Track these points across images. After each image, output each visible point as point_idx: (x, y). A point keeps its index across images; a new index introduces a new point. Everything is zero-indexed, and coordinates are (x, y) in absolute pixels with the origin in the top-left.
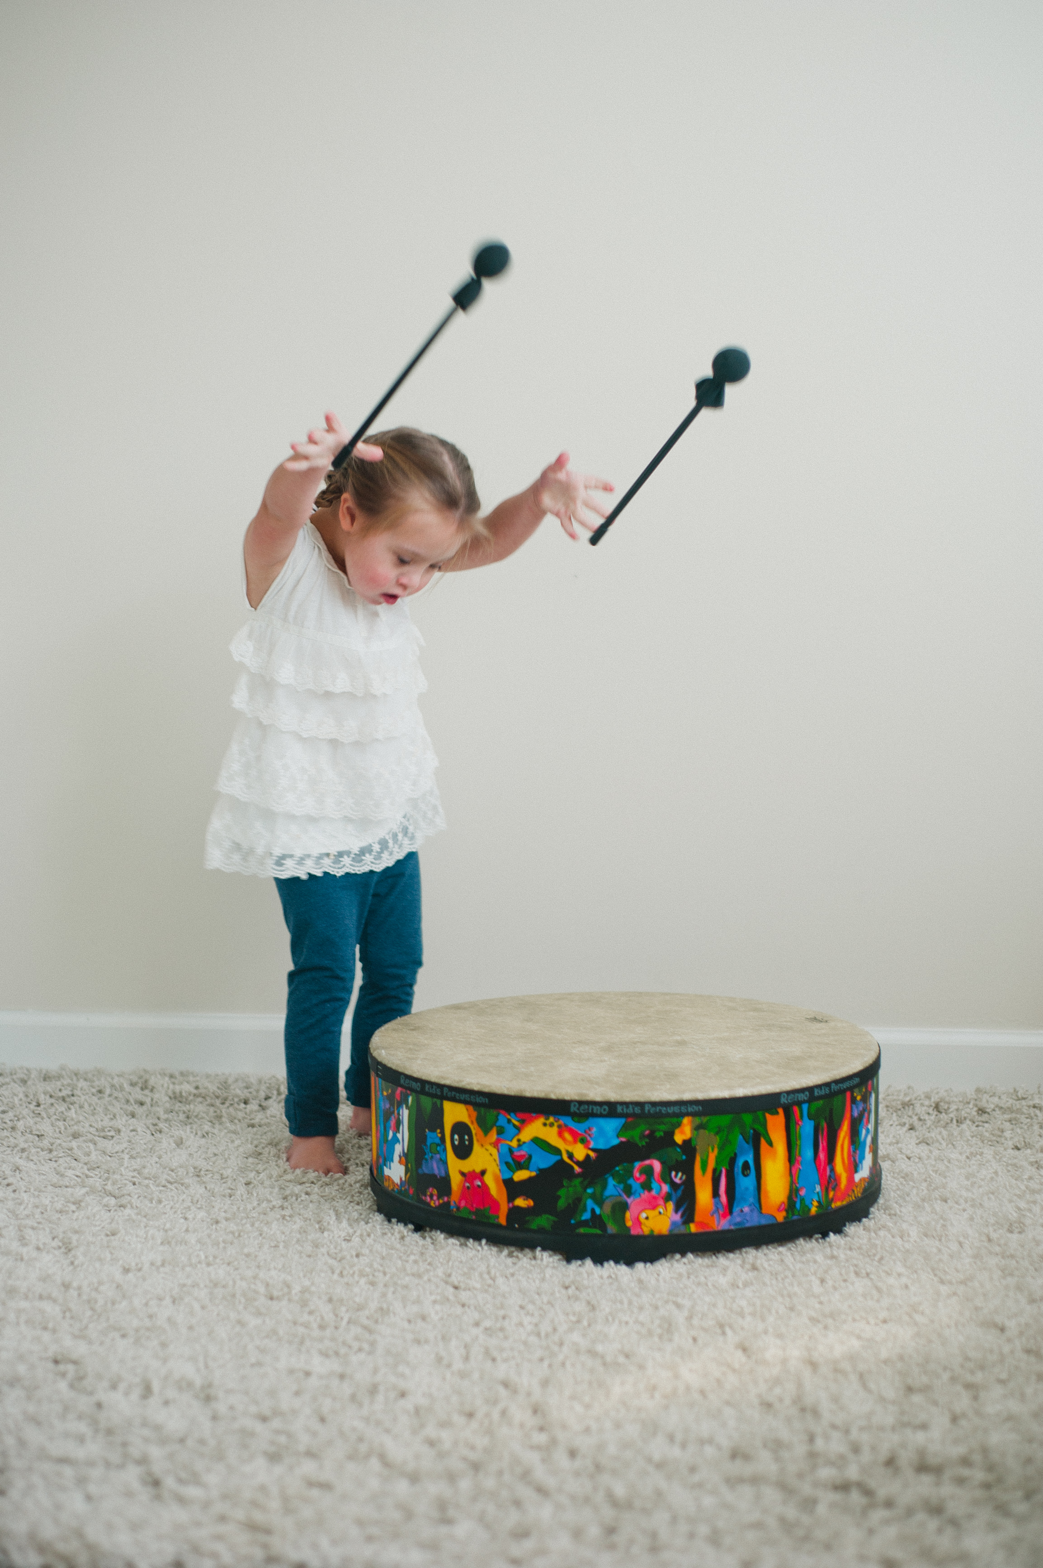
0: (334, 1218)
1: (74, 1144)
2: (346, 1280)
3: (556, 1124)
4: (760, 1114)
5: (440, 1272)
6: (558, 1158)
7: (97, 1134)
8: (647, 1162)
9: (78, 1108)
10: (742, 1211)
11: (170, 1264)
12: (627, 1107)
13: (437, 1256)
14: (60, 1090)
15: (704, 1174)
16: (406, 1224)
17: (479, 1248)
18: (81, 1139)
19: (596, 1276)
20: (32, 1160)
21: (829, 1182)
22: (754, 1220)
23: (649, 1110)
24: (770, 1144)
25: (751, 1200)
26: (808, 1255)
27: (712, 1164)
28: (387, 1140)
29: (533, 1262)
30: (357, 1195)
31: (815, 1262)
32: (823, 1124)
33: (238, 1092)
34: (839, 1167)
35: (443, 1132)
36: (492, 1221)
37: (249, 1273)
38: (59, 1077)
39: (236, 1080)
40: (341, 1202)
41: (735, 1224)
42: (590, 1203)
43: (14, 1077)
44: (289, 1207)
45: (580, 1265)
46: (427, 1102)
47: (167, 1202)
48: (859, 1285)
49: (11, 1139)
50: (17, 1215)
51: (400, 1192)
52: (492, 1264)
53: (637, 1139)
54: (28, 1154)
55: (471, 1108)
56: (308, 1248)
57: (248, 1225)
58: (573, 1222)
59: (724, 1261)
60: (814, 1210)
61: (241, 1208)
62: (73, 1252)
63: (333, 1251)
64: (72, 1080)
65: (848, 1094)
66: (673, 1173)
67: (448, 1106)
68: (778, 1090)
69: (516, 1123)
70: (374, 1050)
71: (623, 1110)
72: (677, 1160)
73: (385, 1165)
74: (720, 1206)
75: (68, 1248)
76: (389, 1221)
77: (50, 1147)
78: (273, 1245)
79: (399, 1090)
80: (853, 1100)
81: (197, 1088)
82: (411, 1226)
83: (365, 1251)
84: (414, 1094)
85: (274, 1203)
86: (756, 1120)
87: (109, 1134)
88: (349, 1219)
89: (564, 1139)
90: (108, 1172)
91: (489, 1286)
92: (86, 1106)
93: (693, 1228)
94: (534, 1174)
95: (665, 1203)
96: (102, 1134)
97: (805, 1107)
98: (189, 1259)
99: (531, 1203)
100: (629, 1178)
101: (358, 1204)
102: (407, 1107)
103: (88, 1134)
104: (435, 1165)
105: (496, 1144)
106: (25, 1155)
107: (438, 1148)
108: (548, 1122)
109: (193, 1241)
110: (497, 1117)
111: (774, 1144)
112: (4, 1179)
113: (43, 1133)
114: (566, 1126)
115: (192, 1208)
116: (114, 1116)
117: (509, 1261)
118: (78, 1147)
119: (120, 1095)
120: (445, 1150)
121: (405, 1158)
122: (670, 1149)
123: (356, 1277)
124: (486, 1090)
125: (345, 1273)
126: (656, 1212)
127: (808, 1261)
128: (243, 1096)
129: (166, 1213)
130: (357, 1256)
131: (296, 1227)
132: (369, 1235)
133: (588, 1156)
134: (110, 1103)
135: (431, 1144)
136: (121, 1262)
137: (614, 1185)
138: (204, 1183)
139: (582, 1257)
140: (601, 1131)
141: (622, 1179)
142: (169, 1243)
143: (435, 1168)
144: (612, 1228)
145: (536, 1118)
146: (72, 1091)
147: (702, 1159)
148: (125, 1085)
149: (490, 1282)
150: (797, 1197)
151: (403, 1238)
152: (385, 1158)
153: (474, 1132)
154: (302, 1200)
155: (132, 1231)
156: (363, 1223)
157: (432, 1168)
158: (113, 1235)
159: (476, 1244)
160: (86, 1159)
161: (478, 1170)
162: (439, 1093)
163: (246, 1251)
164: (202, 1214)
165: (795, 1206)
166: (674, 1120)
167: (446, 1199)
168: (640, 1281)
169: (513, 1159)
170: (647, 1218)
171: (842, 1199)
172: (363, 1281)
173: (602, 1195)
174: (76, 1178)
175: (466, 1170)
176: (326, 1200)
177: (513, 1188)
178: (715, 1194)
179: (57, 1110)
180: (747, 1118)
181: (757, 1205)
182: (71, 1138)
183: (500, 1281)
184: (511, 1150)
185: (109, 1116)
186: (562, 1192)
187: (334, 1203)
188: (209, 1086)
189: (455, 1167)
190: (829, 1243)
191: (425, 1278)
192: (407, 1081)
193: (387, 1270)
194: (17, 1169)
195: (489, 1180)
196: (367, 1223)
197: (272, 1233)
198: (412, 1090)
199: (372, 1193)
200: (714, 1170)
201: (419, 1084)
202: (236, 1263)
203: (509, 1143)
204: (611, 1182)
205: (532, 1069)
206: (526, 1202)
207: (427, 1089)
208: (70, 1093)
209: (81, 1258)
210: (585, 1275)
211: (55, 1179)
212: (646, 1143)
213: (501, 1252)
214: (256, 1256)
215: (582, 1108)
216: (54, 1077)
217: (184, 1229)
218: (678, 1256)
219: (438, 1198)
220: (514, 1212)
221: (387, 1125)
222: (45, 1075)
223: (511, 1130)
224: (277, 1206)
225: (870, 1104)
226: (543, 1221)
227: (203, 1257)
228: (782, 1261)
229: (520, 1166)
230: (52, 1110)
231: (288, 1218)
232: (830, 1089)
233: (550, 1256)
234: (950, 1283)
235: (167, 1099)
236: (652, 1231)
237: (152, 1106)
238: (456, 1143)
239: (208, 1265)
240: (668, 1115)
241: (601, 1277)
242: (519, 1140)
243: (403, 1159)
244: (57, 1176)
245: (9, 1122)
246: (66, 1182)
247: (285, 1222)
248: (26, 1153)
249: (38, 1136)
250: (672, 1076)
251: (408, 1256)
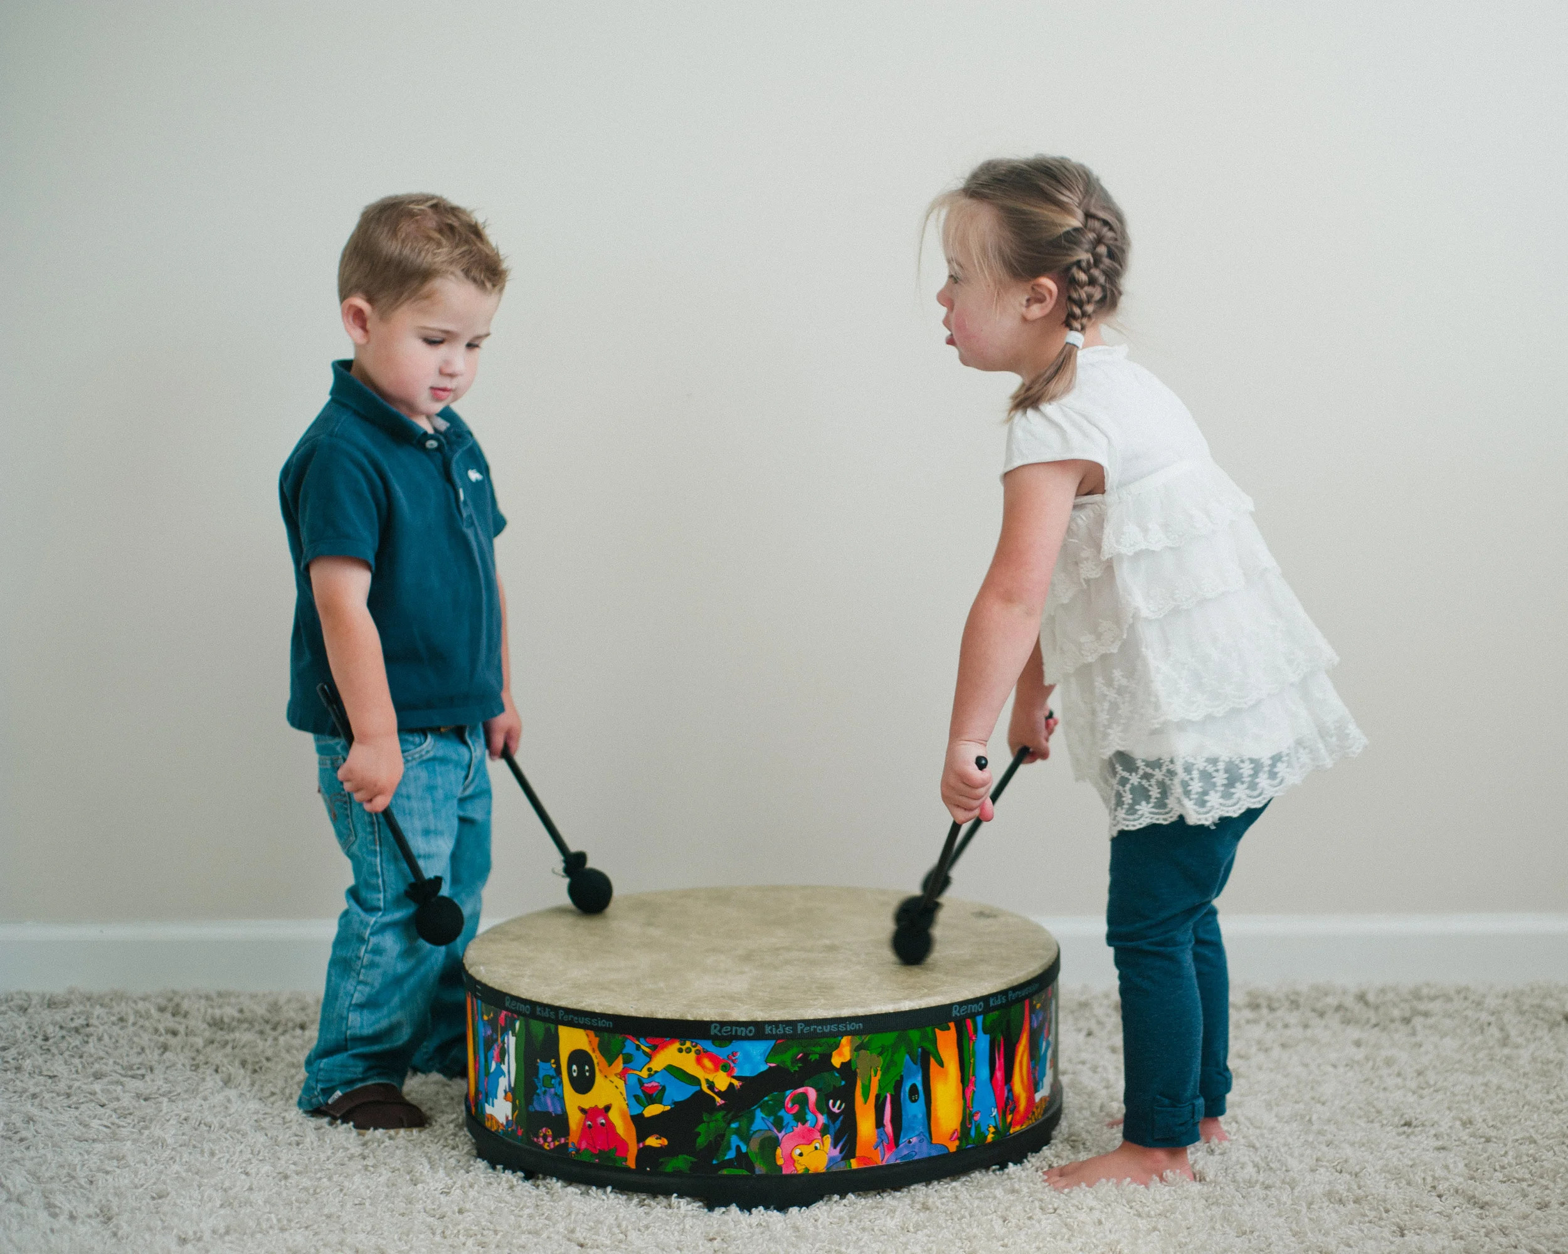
0: (428, 1167)
1: (97, 1087)
2: (449, 1241)
3: (693, 1049)
4: (929, 1029)
5: (561, 1227)
6: (696, 1089)
7: (123, 1072)
8: (801, 1090)
9: (96, 1041)
10: (910, 1142)
11: (235, 1230)
12: (777, 1028)
13: (555, 1208)
14: (72, 1019)
15: (866, 1103)
16: (514, 1172)
17: (604, 1197)
18: (106, 1080)
19: (744, 1224)
20: (46, 1108)
21: (1007, 1104)
22: (924, 1152)
23: (802, 1030)
24: (941, 1064)
25: (921, 1129)
26: (986, 1190)
27: (874, 1090)
28: (489, 1073)
29: (670, 1211)
30: (452, 1137)
31: (995, 1198)
32: (1000, 1038)
33: (292, 1014)
34: (1018, 1086)
35: (558, 1063)
36: (618, 1165)
37: (334, 1238)
38: (67, 1003)
39: (289, 1001)
40: (433, 1147)
41: (902, 1158)
42: (735, 1140)
43: (11, 1004)
44: (371, 1155)
45: (724, 1212)
46: (538, 1028)
47: (222, 1155)
48: (1047, 1223)
49: (18, 1083)
50: (39, 1178)
51: (506, 1133)
52: (621, 1215)
53: (789, 1064)
54: (41, 1101)
55: (592, 1033)
56: (401, 1206)
57: (325, 1180)
58: (715, 1162)
59: (889, 1200)
60: (990, 1137)
61: (313, 1159)
62: (114, 1221)
63: (430, 1207)
64: (85, 1006)
65: (1027, 1002)
66: (831, 1102)
67: (564, 1032)
68: (948, 1002)
69: (647, 1050)
70: (471, 966)
71: (771, 1030)
72: (834, 1086)
73: (487, 1102)
74: (884, 1137)
75: (106, 1217)
76: (494, 1168)
77: (68, 1091)
78: (357, 1202)
79: (504, 1013)
80: (1032, 1009)
81: (241, 1011)
82: (520, 1174)
83: (469, 1205)
84: (521, 1018)
85: (352, 1151)
86: (924, 1037)
87: (139, 1072)
88: (445, 1167)
89: (704, 1067)
90: (143, 1119)
91: (620, 1241)
92: (106, 1037)
93: (854, 1164)
94: (668, 1108)
95: (822, 1137)
96: (130, 1073)
97: (980, 1019)
98: (259, 1224)
99: (666, 1142)
100: (780, 1110)
101: (453, 1148)
102: (514, 1034)
103: (114, 1074)
104: (549, 1102)
105: (623, 1075)
106: (37, 1101)
107: (553, 1081)
108: (684, 1047)
109: (260, 1202)
110: (624, 1042)
111: (945, 1064)
112: (16, 1133)
113: (55, 1073)
114: (706, 1052)
115: (253, 1161)
116: (143, 1049)
117: (641, 1211)
118: (103, 1091)
119: (147, 1024)
120: (561, 1083)
121: (512, 1093)
122: (826, 1074)
123: (462, 1238)
124: (611, 1012)
125: (448, 1233)
126: (812, 1146)
127: (986, 1197)
128: (298, 1020)
129: (221, 1169)
130: (460, 1212)
131: (382, 1179)
132: (471, 1186)
133: (731, 1085)
134: (136, 1034)
135: (544, 1076)
136: (175, 1231)
137: (763, 1118)
138: (263, 1128)
139: (726, 1204)
140: (748, 1057)
141: (772, 1111)
142: (230, 1204)
143: (550, 1106)
144: (760, 1168)
145: (672, 1043)
146: (86, 1019)
147: (863, 1084)
148: (153, 1011)
149: (621, 1236)
150: (971, 1123)
151: (511, 1188)
152: (484, 1094)
153: (596, 1061)
154: (386, 1147)
155: (184, 1193)
156: (462, 1171)
157: (546, 1104)
158: (160, 1197)
159: (600, 1192)
160: (115, 1104)
161: (601, 1106)
162: (553, 1017)
163: (326, 1211)
164: (266, 1168)
165: (969, 1133)
166: (832, 1040)
167: (563, 1140)
168: (796, 1229)
169: (643, 1091)
170: (801, 1155)
171: (1021, 1123)
172: (470, 1242)
173: (748, 1129)
174: (105, 1129)
175: (586, 1107)
176: (415, 1146)
177: (643, 1126)
178: (879, 1124)
179: (69, 1043)
180: (914, 1035)
181: (927, 1135)
182: (92, 1079)
183: (633, 1235)
184: (640, 1080)
185: (135, 1050)
186: (701, 1128)
187: (425, 1148)
188: (256, 1008)
189: (574, 1103)
190: (1008, 1174)
191: (545, 1235)
192: (514, 1003)
193: (498, 1228)
194: (30, 1119)
195: (615, 1116)
196: (468, 1172)
197: (354, 1187)
198: (520, 1014)
199: (468, 1134)
200: (878, 1097)
201: (528, 1006)
202: (316, 1226)
203: (638, 1073)
204: (759, 1114)
205: (662, 985)
206: (659, 1141)
207: (538, 1013)
208: (85, 1023)
209: (125, 1228)
210: (732, 1224)
211: (78, 1130)
212: (799, 1067)
213: (631, 1200)
214: (339, 1217)
215: (724, 1030)
216: (62, 1003)
217: (247, 1187)
218: (836, 1197)
219: (553, 1140)
220: (645, 1154)
221: (489, 1054)
222: (49, 1000)
223: (640, 1058)
224: (357, 1154)
225: (1051, 1013)
226: (680, 1162)
227: (275, 1221)
228: (956, 1197)
229: (652, 1101)
230: (64, 1045)
231: (372, 1169)
232: (1007, 998)
233: (688, 1203)
234: (1149, 1216)
235: (205, 1026)
236: (807, 1169)
237: (187, 1035)
238: (575, 1074)
239: (283, 1230)
240: (824, 1035)
241: (750, 1226)
242: (650, 1070)
243: (509, 1094)
244: (81, 1127)
245: (12, 1061)
246: (92, 1134)
247: (368, 1174)
248: (38, 1099)
249: (50, 1077)
250: (825, 989)
251: (522, 1209)
